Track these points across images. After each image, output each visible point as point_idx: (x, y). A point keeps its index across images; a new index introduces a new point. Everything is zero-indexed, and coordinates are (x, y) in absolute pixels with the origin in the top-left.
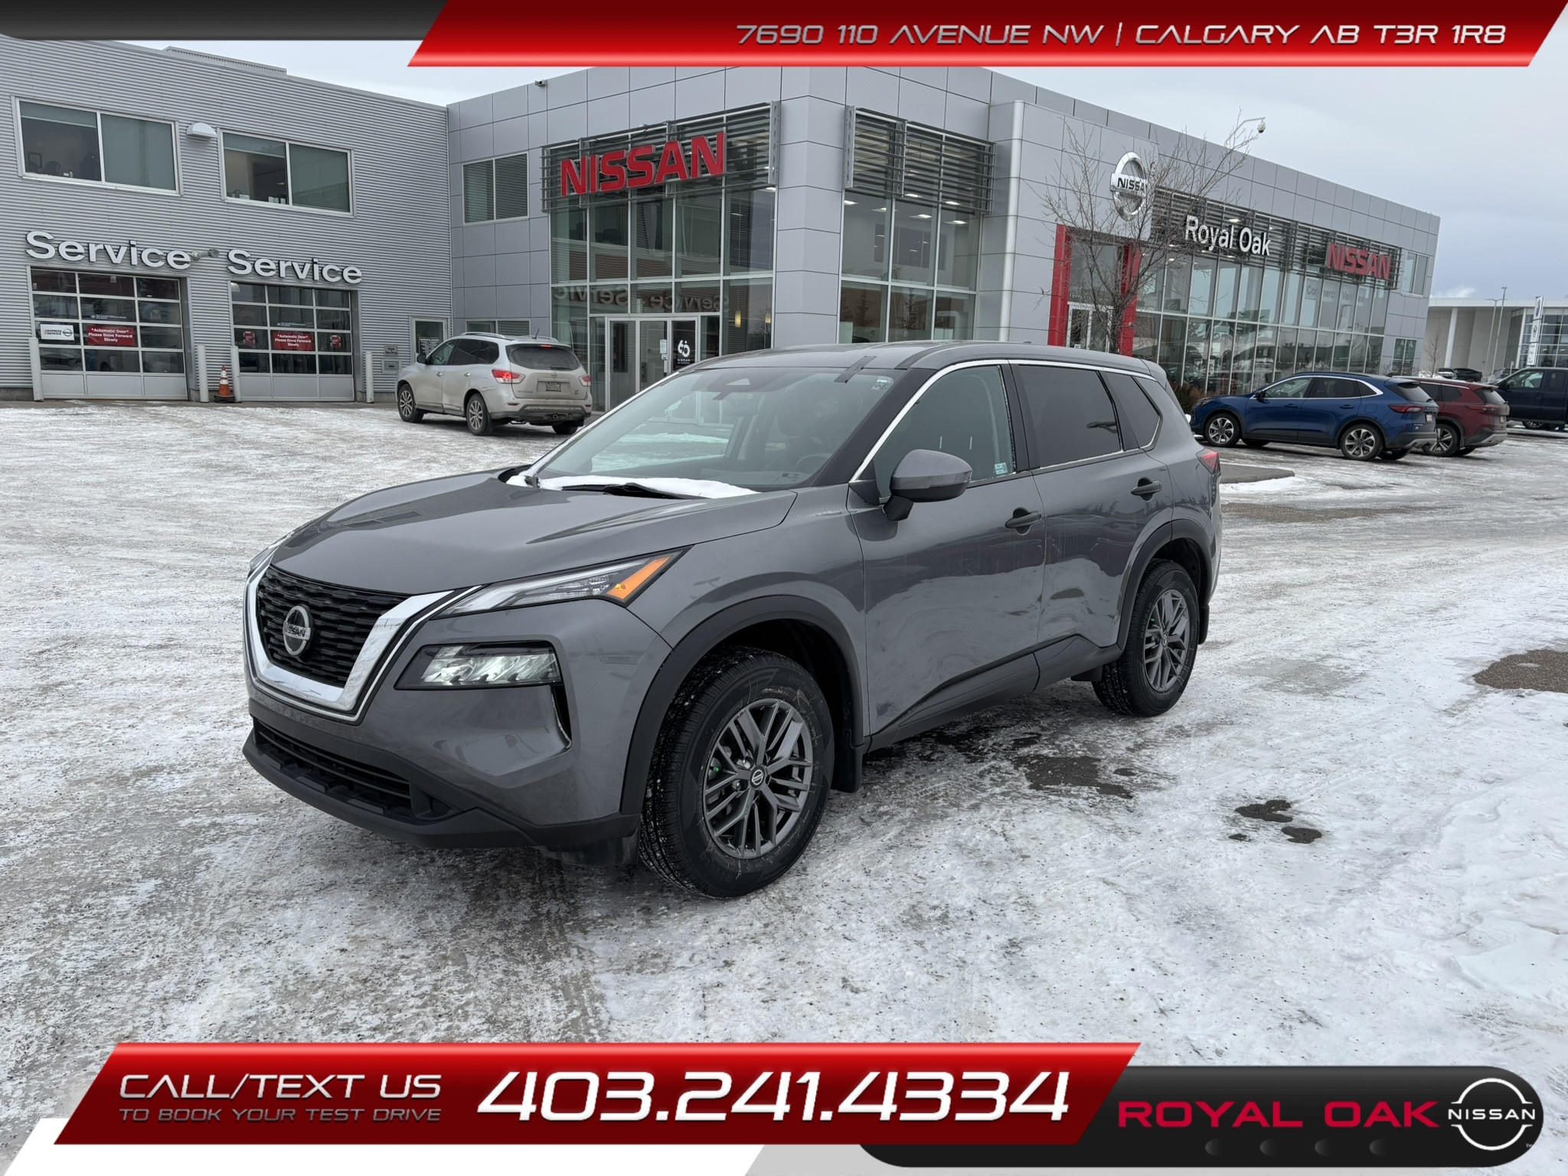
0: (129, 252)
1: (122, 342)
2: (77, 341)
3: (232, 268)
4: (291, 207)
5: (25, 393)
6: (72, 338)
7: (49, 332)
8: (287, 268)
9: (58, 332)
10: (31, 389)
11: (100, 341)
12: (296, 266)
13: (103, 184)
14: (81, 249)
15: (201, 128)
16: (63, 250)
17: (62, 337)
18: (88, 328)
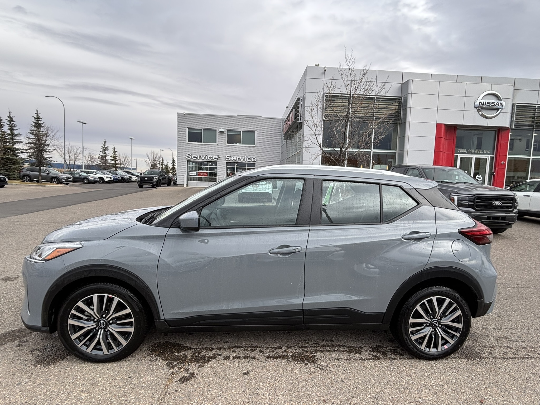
0: (205, 157)
1: (205, 175)
2: (196, 175)
3: (226, 159)
4: (241, 145)
5: (183, 186)
6: (195, 175)
7: (191, 173)
8: (239, 158)
9: (193, 173)
10: (184, 185)
11: (200, 175)
12: (241, 158)
13: (202, 143)
14: (196, 157)
15: (222, 130)
16: (193, 157)
17: (193, 175)
18: (198, 173)
